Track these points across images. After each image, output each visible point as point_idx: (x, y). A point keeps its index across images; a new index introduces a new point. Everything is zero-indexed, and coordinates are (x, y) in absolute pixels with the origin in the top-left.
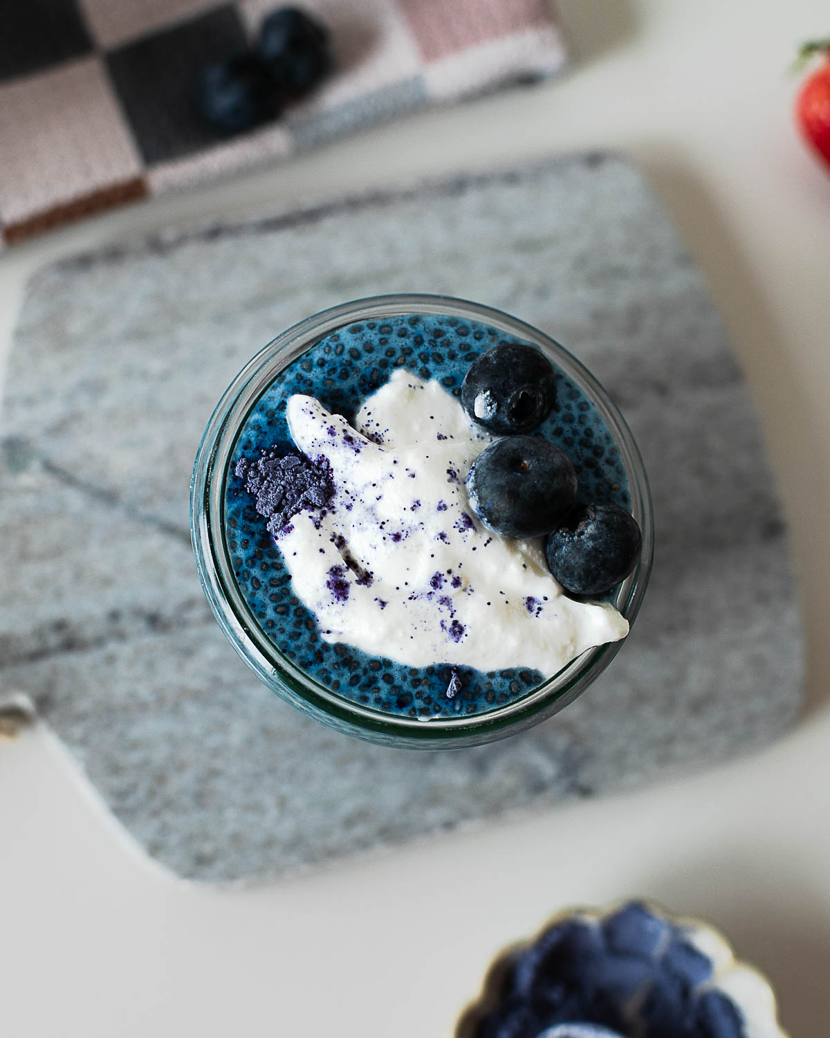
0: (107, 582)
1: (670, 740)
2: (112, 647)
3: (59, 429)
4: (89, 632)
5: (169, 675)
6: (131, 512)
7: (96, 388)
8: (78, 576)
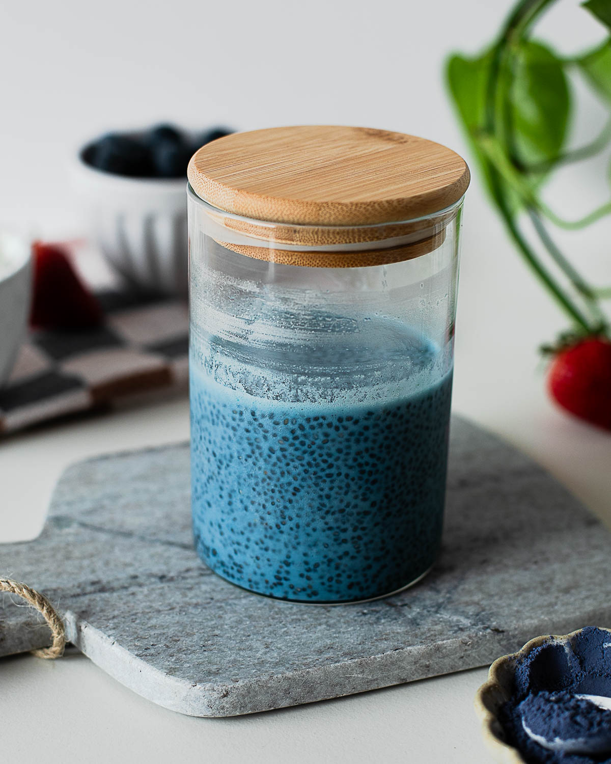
0: (126, 565)
1: (551, 605)
2: (133, 589)
3: (90, 512)
4: (116, 584)
5: (176, 598)
6: (142, 538)
7: (115, 498)
8: (107, 563)
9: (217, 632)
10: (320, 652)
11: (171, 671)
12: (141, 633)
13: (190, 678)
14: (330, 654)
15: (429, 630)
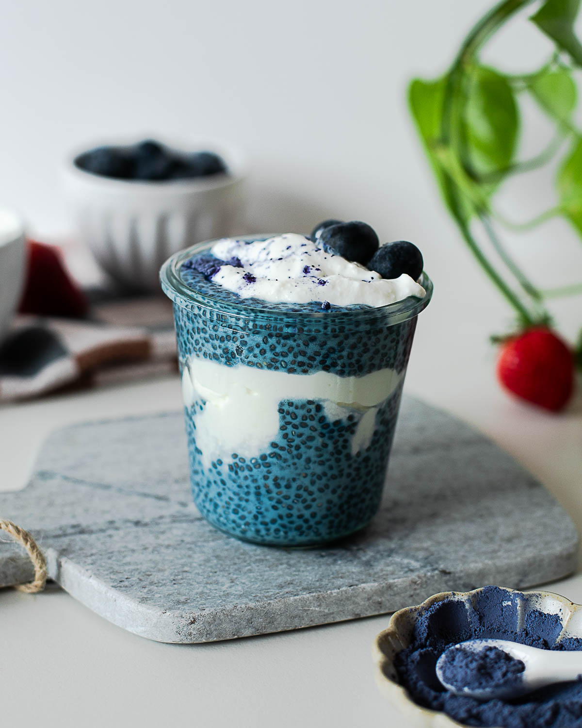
0: (104, 512)
1: (495, 551)
2: (111, 532)
3: (73, 468)
4: (94, 528)
5: (149, 539)
6: (120, 490)
7: (95, 456)
8: (86, 510)
9: (186, 569)
10: (281, 587)
11: (143, 600)
12: (116, 568)
13: (160, 606)
14: (290, 589)
15: (382, 570)
